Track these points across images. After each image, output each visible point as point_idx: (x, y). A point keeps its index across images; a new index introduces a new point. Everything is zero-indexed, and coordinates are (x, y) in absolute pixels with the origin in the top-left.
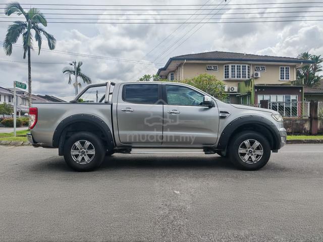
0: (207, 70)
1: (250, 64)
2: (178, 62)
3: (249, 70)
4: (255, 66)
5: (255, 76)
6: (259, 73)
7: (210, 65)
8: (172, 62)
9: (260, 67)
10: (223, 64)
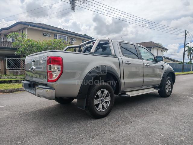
0: (44, 35)
1: (68, 36)
2: (23, 26)
3: (68, 39)
4: (71, 38)
5: (71, 43)
6: (73, 42)
7: (46, 33)
8: (18, 25)
9: (73, 38)
10: (53, 33)
